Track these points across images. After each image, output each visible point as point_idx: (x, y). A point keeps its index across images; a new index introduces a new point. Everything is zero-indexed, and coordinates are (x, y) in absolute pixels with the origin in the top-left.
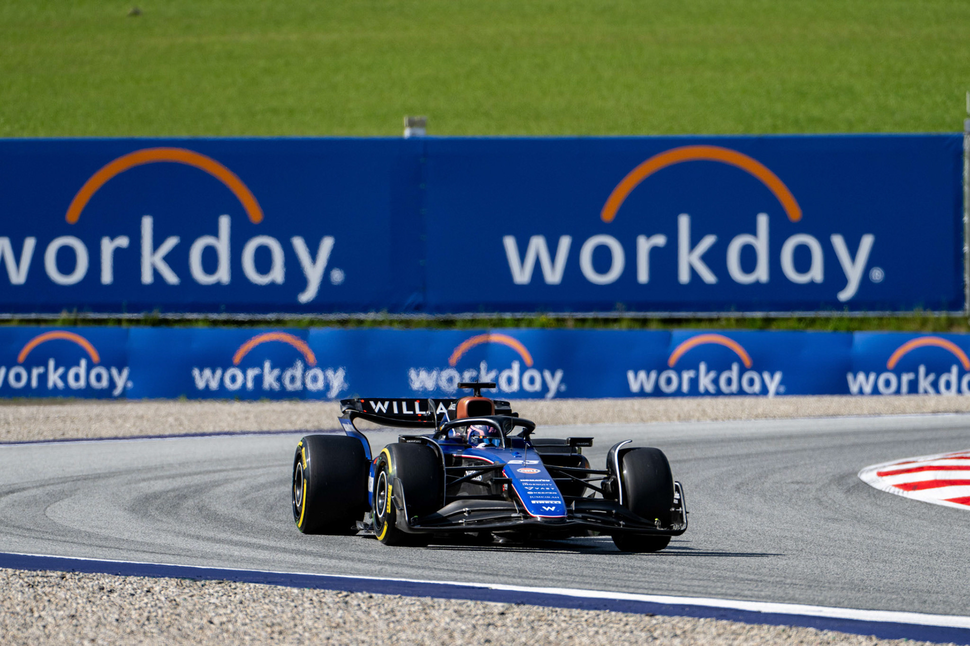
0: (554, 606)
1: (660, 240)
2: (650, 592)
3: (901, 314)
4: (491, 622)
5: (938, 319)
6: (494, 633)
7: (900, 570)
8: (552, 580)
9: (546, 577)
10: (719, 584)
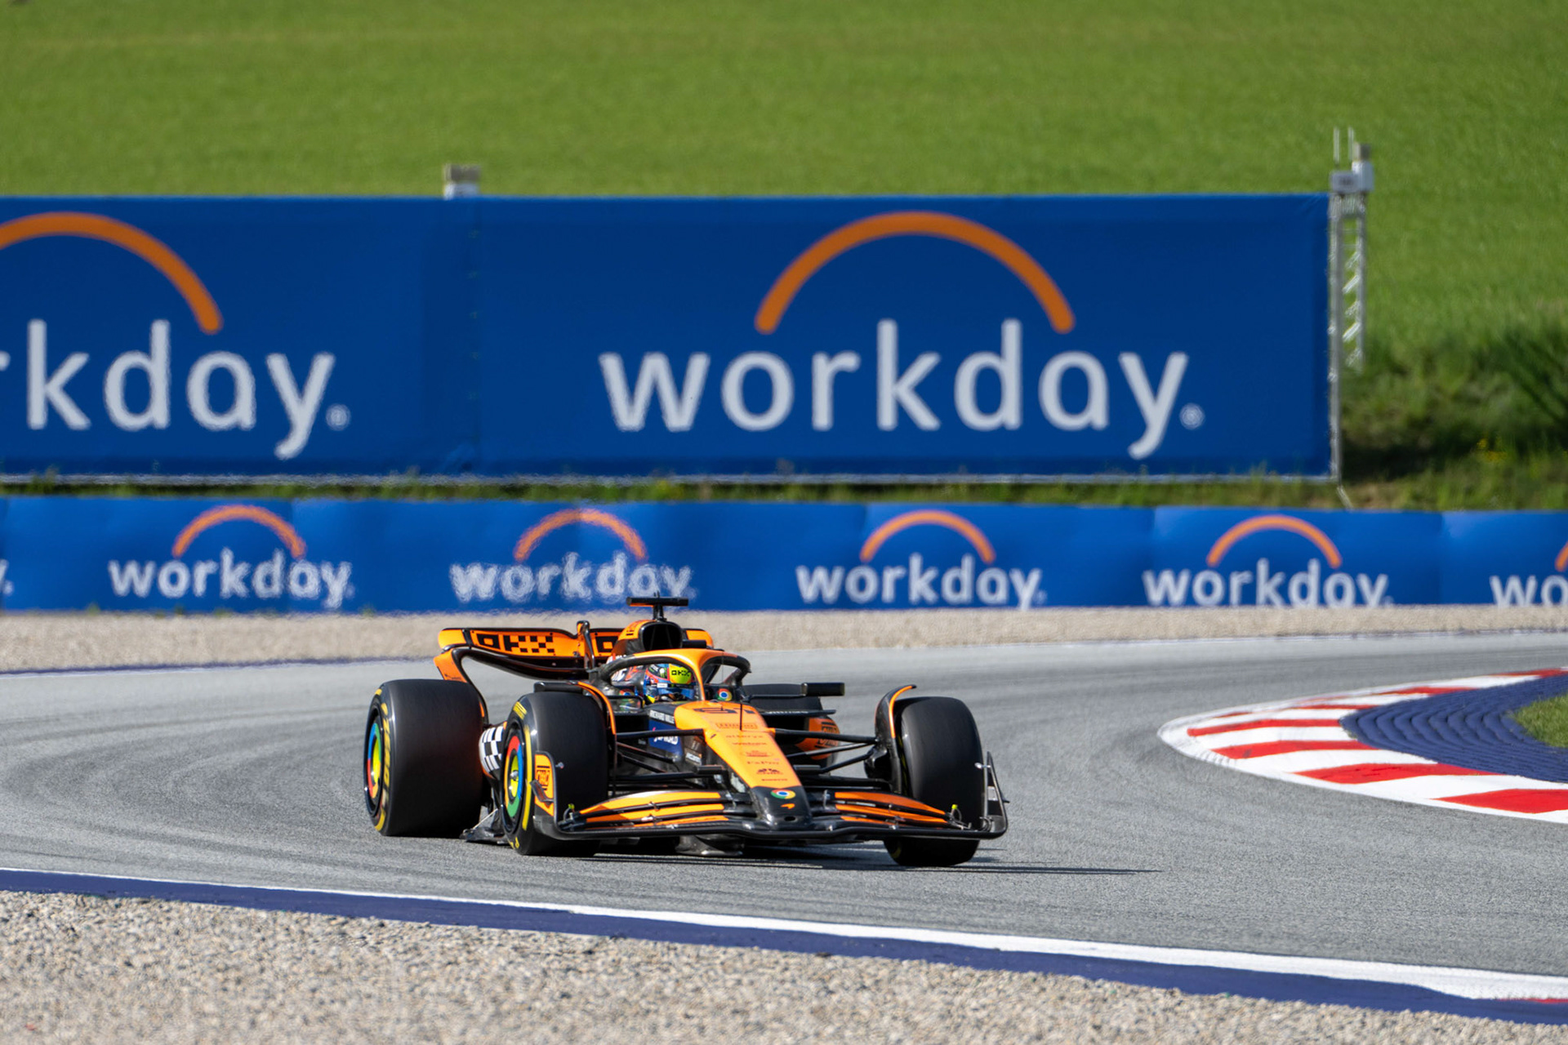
0: (672, 940)
1: (848, 361)
2: (824, 918)
3: (1230, 478)
4: (572, 965)
5: (1287, 488)
6: (577, 983)
7: (1221, 884)
8: (670, 899)
9: (661, 894)
10: (935, 907)
